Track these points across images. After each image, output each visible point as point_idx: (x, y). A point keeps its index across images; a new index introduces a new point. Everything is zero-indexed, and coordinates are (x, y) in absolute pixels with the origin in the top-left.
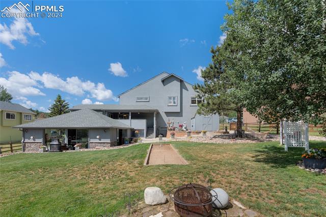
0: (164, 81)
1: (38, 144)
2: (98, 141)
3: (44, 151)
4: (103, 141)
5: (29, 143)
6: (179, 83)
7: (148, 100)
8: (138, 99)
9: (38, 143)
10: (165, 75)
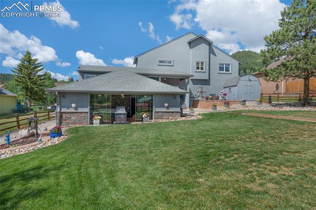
0: (191, 44)
1: (83, 115)
2: (165, 110)
3: (100, 124)
4: (171, 110)
5: (68, 113)
6: (208, 47)
7: (172, 64)
8: (160, 62)
9: (82, 113)
10: (192, 37)
